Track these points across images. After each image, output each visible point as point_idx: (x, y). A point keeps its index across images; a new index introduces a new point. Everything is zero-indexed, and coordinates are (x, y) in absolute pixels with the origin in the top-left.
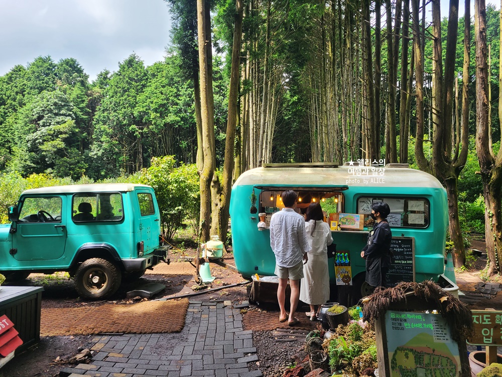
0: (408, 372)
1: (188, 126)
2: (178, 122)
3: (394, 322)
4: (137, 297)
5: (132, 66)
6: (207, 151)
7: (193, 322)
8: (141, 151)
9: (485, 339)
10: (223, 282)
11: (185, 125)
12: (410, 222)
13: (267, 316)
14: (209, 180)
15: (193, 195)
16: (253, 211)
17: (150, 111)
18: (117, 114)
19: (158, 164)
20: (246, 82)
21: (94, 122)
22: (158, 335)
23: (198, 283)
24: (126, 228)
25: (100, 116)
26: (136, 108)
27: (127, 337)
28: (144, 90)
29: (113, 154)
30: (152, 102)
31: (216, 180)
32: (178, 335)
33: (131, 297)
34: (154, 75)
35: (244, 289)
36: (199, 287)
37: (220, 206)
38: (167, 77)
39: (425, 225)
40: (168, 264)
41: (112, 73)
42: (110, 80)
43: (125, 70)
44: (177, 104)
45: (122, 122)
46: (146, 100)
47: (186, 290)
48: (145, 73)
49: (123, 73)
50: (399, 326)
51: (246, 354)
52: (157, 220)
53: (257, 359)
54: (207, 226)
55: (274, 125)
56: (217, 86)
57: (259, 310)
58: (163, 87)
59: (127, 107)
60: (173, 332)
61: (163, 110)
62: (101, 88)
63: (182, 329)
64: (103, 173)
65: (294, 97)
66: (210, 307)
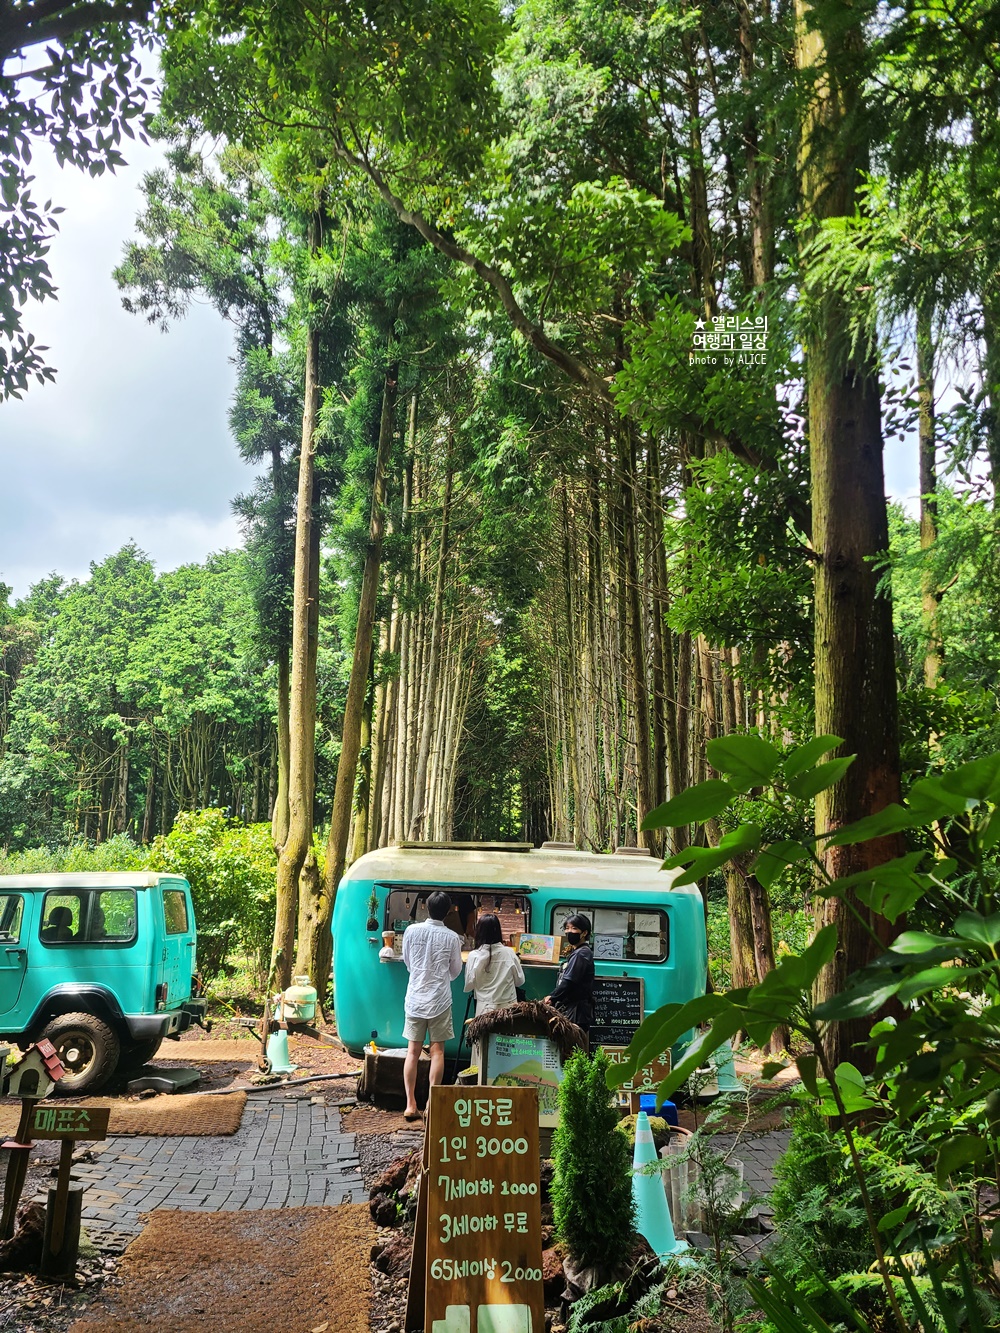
1: (250, 720)
2: (227, 710)
3: (498, 1047)
4: (148, 1091)
5: (123, 571)
6: (297, 807)
7: (255, 1122)
8: (125, 778)
10: (312, 1073)
11: (243, 717)
12: (637, 951)
13: (386, 1116)
14: (297, 866)
15: (261, 895)
16: (373, 926)
17: (159, 682)
18: (74, 686)
19: (189, 827)
20: (387, 659)
21: (12, 704)
22: (195, 1139)
23: (263, 1070)
24: (139, 956)
25: (29, 690)
26: (123, 674)
27: (141, 1141)
28: (148, 630)
29: (53, 783)
30: (166, 661)
31: (311, 864)
32: (229, 1139)
33: (136, 1091)
34: (176, 597)
36: (266, 1077)
37: (316, 920)
38: (208, 602)
39: (661, 957)
40: (209, 1031)
41: (70, 583)
42: (62, 599)
43: (107, 581)
44: (228, 667)
45: (86, 706)
46: (152, 654)
47: (239, 1085)
48: (154, 592)
49: (101, 589)
50: (505, 1052)
51: (341, 1160)
52: (190, 944)
53: (358, 1164)
54: (287, 960)
55: (461, 727)
56: (329, 629)
57: (374, 1109)
58: (198, 624)
59: (103, 670)
60: (219, 1135)
61: (193, 680)
62: (37, 619)
63: (236, 1131)
64: (18, 833)
65: (512, 659)
66: (286, 1105)
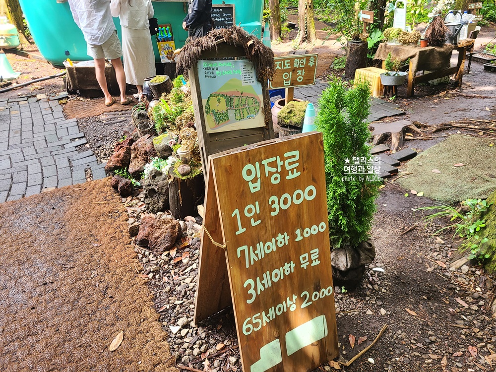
0: (220, 114)
3: (207, 71)
7: (1, 118)
9: (285, 82)
10: (32, 77)
13: (92, 103)
35: (60, 82)
50: (211, 75)
51: (74, 139)
53: (86, 142)
57: (81, 99)
66: (20, 103)
